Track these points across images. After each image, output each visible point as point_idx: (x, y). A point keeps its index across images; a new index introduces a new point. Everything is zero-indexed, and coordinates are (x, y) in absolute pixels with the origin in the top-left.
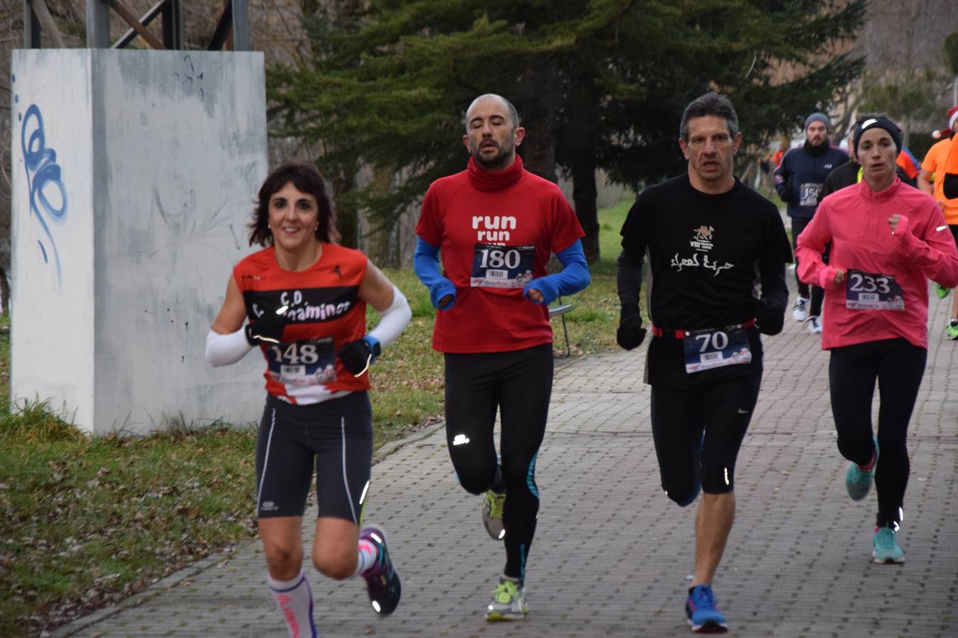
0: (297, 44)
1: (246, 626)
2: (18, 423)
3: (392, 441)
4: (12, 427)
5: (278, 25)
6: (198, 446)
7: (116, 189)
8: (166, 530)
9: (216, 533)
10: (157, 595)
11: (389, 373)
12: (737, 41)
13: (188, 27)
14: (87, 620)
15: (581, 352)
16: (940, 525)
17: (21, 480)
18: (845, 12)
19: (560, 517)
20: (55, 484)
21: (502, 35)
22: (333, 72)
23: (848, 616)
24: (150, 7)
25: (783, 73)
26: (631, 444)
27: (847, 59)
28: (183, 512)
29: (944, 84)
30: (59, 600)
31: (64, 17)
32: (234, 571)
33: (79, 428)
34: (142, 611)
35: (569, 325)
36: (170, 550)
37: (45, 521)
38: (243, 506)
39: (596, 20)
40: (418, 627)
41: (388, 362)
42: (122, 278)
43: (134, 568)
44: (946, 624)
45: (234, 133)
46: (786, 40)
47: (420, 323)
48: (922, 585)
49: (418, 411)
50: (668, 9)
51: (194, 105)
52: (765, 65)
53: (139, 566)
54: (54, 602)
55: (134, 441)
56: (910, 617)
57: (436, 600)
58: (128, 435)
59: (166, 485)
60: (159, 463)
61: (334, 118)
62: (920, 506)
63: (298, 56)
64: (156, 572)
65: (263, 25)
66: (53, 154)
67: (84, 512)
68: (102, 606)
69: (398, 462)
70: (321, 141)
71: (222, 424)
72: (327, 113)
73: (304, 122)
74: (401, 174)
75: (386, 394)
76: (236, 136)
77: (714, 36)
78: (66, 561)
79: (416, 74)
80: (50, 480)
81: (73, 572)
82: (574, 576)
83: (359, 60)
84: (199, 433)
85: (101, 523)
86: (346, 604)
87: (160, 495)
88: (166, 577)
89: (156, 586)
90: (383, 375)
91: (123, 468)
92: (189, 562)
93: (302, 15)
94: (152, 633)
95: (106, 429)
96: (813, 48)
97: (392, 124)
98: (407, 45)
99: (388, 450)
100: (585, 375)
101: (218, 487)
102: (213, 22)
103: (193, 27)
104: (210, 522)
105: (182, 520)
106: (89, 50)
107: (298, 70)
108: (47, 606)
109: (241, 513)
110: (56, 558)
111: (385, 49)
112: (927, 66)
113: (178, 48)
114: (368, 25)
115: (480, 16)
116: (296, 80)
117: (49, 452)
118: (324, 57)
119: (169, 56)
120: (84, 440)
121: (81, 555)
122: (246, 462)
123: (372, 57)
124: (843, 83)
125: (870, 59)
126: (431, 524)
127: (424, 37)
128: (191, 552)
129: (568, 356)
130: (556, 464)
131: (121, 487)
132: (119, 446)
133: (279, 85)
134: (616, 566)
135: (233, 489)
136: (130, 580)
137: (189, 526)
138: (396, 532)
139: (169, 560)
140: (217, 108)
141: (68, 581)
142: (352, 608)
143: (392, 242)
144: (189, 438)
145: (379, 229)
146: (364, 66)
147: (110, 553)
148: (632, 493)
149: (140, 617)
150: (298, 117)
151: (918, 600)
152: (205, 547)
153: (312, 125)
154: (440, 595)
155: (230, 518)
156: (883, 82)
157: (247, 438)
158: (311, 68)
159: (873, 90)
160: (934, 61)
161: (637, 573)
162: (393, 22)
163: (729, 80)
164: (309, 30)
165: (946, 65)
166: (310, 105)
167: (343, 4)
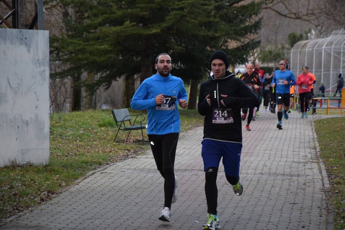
0: (61, 28)
3: (92, 171)
5: (54, 21)
6: (21, 171)
8: (8, 201)
9: (27, 202)
10: (4, 224)
11: (91, 146)
12: (217, 33)
13: (21, 21)
16: (284, 205)
18: (255, 24)
19: (151, 199)
21: (134, 28)
22: (74, 38)
24: (8, 13)
25: (233, 44)
27: (255, 40)
28: (15, 195)
29: (288, 50)
32: (33, 216)
36: (9, 208)
38: (37, 193)
39: (168, 24)
41: (91, 142)
45: (38, 59)
46: (234, 33)
47: (103, 129)
48: (277, 226)
49: (101, 160)
50: (193, 21)
51: (22, 49)
52: (226, 42)
57: (106, 228)
59: (9, 185)
60: (7, 177)
61: (74, 55)
62: (277, 198)
63: (61, 32)
64: (4, 216)
65: (49, 21)
69: (94, 178)
70: (69, 63)
71: (30, 163)
72: (71, 53)
73: (63, 56)
74: (97, 75)
75: (90, 154)
76: (38, 60)
77: (209, 31)
79: (103, 40)
83: (83, 34)
84: (21, 166)
87: (7, 189)
88: (7, 218)
89: (4, 221)
90: (89, 147)
92: (16, 213)
93: (63, 18)
96: (243, 36)
97: (94, 58)
98: (101, 30)
99: (90, 174)
101: (29, 186)
102: (30, 19)
103: (23, 21)
104: (25, 198)
105: (14, 198)
107: (61, 37)
109: (36, 196)
111: (93, 31)
112: (282, 44)
113: (18, 28)
114: (86, 22)
115: (127, 21)
116: (60, 41)
118: (70, 33)
119: (15, 31)
122: (38, 177)
123: (88, 34)
124: (253, 49)
125: (262, 41)
126: (105, 201)
127: (107, 27)
128: (17, 209)
130: (150, 180)
133: (54, 42)
135: (33, 187)
137: (17, 200)
138: (92, 203)
139: (9, 212)
140: (32, 50)
143: (94, 99)
144: (18, 168)
145: (89, 95)
146: (85, 37)
150: (61, 54)
152: (22, 207)
153: (66, 57)
154: (107, 226)
155: (32, 197)
156: (267, 49)
157: (39, 169)
158: (66, 37)
159: (263, 52)
160: (285, 42)
161: (178, 220)
162: (96, 22)
163: (214, 47)
164: (65, 23)
165: (288, 44)
166: (65, 50)
167: (78, 15)
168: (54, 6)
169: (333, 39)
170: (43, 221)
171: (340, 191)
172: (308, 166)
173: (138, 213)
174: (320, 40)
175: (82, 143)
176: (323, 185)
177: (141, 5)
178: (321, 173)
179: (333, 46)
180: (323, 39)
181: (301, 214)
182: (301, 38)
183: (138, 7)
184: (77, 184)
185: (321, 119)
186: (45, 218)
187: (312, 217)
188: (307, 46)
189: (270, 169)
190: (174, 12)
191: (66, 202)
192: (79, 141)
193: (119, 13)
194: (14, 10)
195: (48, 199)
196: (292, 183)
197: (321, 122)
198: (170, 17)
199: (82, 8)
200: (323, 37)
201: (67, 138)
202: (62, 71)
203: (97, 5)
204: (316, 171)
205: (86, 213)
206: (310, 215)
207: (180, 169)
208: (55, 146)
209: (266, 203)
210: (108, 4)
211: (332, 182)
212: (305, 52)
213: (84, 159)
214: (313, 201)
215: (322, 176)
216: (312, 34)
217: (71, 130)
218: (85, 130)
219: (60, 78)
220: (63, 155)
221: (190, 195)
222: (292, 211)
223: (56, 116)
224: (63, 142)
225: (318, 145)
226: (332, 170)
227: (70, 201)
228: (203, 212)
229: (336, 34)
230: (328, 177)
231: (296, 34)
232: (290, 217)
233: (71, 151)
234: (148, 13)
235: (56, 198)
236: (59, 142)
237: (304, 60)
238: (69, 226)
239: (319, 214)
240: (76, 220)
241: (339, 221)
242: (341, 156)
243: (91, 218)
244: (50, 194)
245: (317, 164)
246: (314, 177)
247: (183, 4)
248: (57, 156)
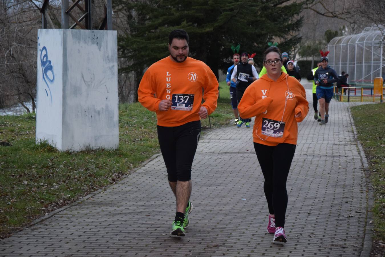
0: (126, 29)
1: (110, 212)
2: (38, 147)
3: (156, 154)
4: (36, 148)
5: (120, 23)
6: (95, 155)
7: (70, 74)
8: (84, 181)
9: (101, 183)
10: (82, 202)
11: (154, 132)
12: (263, 30)
14: (60, 209)
15: (214, 127)
16: (328, 183)
17: (39, 165)
19: (209, 179)
20: (49, 166)
21: (190, 27)
22: (137, 38)
23: (300, 211)
24: (80, 17)
25: (277, 41)
26: (231, 156)
27: (296, 37)
28: (90, 176)
29: (325, 45)
30: (51, 203)
31: (53, 20)
32: (106, 195)
33: (57, 148)
34: (77, 207)
35: (211, 118)
36: (86, 188)
37: (46, 177)
38: (109, 174)
39: (220, 23)
40: (165, 214)
41: (154, 129)
42: (71, 101)
43: (75, 194)
44: (330, 214)
45: (107, 56)
46: (278, 31)
48: (323, 202)
50: (242, 20)
51: (95, 47)
52: (272, 38)
53: (76, 193)
54: (49, 204)
55: (74, 153)
56: (320, 212)
57: (170, 205)
58: (73, 151)
59: (85, 167)
60: (82, 160)
61: (137, 52)
62: (321, 177)
63: (125, 32)
64: (81, 195)
65: (115, 23)
66: (50, 62)
67: (59, 175)
68: (65, 205)
69: (158, 161)
70: (133, 60)
71: (102, 148)
72: (135, 50)
73: (128, 53)
75: (153, 139)
76: (108, 57)
77: (256, 28)
78: (53, 191)
79: (163, 39)
80: (48, 165)
81: (55, 194)
82: (214, 198)
83: (145, 34)
84: (95, 151)
85: (64, 179)
86: (141, 206)
87: (83, 170)
88: (85, 196)
89: (82, 199)
90: (152, 133)
91: (71, 162)
92: (92, 192)
93: (127, 20)
94: (80, 214)
95: (66, 149)
96: (286, 33)
97: (155, 54)
98: (160, 30)
99: (154, 157)
100: (216, 134)
101: (101, 168)
103: (94, 23)
104: (98, 179)
105: (90, 178)
106: (62, 29)
107: (126, 37)
108: (48, 205)
109: (108, 176)
110: (50, 190)
111: (153, 31)
112: (319, 40)
113: (90, 29)
114: (148, 23)
115: (184, 21)
116: (125, 40)
117: (48, 156)
118: (134, 33)
119: (87, 31)
120: (59, 152)
121: (58, 189)
122: (110, 160)
123: (149, 33)
124: (295, 44)
125: (303, 38)
127: (166, 27)
128: (92, 189)
129: (210, 128)
130: (207, 162)
131: (71, 167)
132: (70, 154)
134: (227, 195)
135: (106, 169)
136: (73, 197)
137: (92, 180)
138: (157, 183)
139: (86, 191)
140: (102, 48)
141: (54, 197)
142: (144, 207)
144: (92, 152)
146: (147, 36)
147: (67, 189)
148: (231, 172)
149: (77, 209)
151: (322, 207)
152: (97, 187)
153: (130, 54)
154: (171, 204)
155: (105, 178)
156: (306, 44)
157: (110, 152)
158: (130, 36)
159: (303, 47)
160: (321, 38)
161: (234, 197)
162: (156, 22)
163: (261, 43)
164: (130, 25)
165: (325, 40)
166: (130, 48)
167: (140, 17)
168: (120, 10)
169: (365, 34)
170: (115, 199)
171: (378, 170)
172: (348, 147)
173: (198, 191)
174: (353, 36)
175: (146, 130)
176: (363, 164)
177: (196, 7)
178: (359, 153)
179: (365, 42)
180: (356, 35)
181: (344, 191)
182: (336, 34)
183: (194, 9)
184: (144, 166)
185: (356, 105)
186: (117, 197)
187: (354, 194)
188: (341, 42)
189: (314, 151)
190: (225, 13)
191: (135, 182)
192: (144, 128)
193: (177, 14)
194: (87, 13)
195: (118, 180)
196: (334, 163)
197: (356, 109)
198: (222, 17)
199: (144, 11)
200: (356, 34)
201: (133, 125)
202: (128, 66)
203: (158, 8)
204: (355, 152)
205: (153, 192)
206: (352, 192)
207: (233, 152)
208: (123, 133)
209: (312, 181)
210: (167, 7)
211: (370, 162)
212: (340, 47)
213: (149, 143)
214: (354, 179)
215: (361, 157)
216: (345, 31)
217: (136, 118)
218: (148, 118)
219: (126, 72)
220: (130, 141)
221: (244, 175)
222: (335, 188)
223: (123, 106)
224: (130, 129)
225: (355, 129)
226: (369, 151)
227: (138, 181)
228: (256, 191)
229: (368, 30)
230: (366, 157)
231: (332, 31)
232: (334, 194)
233: (137, 137)
234: (202, 14)
235: (125, 179)
236: (127, 129)
237: (340, 54)
238: (138, 203)
239: (360, 190)
240: (144, 198)
241: (378, 197)
242: (377, 138)
243: (158, 196)
244: (120, 175)
245: (355, 146)
246: (354, 158)
247: (233, 5)
248: (125, 141)
